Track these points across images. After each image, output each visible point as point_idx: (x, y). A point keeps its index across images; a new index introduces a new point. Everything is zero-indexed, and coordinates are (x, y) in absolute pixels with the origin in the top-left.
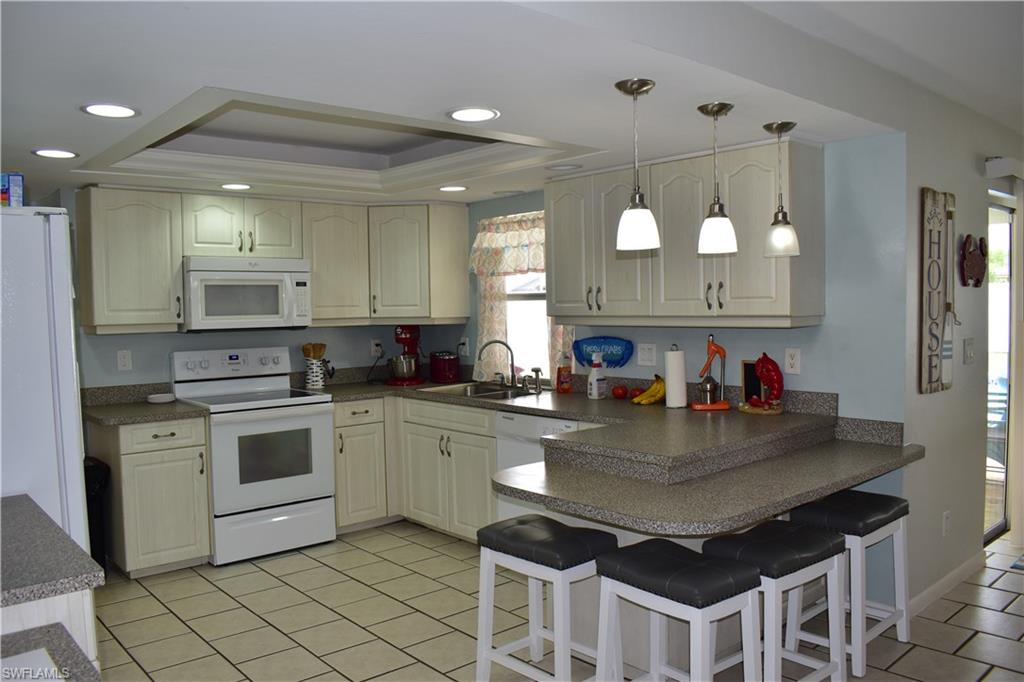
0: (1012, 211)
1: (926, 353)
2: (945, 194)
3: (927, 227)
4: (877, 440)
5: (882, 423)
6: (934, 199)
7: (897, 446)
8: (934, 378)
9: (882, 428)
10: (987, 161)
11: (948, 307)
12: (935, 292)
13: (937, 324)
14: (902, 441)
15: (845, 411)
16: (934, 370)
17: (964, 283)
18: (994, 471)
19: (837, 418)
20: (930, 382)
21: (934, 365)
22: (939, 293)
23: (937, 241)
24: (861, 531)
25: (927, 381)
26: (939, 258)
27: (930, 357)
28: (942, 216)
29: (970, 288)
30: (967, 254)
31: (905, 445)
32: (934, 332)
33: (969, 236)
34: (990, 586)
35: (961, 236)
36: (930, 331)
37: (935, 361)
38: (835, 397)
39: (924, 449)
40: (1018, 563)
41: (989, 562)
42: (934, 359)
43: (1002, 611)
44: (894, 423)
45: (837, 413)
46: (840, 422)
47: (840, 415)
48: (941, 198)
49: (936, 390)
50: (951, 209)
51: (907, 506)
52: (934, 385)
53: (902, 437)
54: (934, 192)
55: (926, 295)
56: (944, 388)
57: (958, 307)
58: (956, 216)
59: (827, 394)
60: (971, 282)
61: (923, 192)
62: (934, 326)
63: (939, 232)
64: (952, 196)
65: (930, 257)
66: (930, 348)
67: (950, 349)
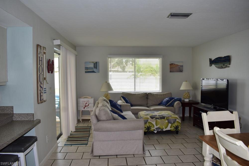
0: (59, 54)
1: (39, 92)
2: (43, 47)
3: (39, 56)
4: (26, 119)
5: (27, 114)
6: (40, 48)
7: (32, 121)
8: (42, 99)
9: (28, 115)
10: (54, 40)
11: (45, 79)
12: (41, 74)
13: (42, 84)
14: (34, 119)
15: (16, 111)
16: (41, 97)
17: (49, 72)
18: (58, 119)
19: (13, 114)
20: (41, 100)
21: (41, 95)
22: (42, 75)
23: (41, 60)
24: (23, 151)
25: (40, 100)
26: (42, 65)
27: (40, 93)
28: (42, 53)
29: (50, 74)
30: (49, 65)
31: (35, 120)
32: (41, 86)
33: (49, 59)
34: (60, 152)
35: (48, 59)
36: (40, 85)
37: (42, 94)
38: (12, 107)
39: (40, 120)
40: (66, 144)
41: (59, 145)
42: (41, 94)
43: (64, 159)
44: (31, 114)
45: (13, 112)
46: (14, 115)
47: (14, 113)
48: (42, 48)
49: (42, 102)
50: (45, 51)
51: (37, 138)
52: (42, 101)
53: (34, 118)
54: (40, 46)
55: (38, 75)
56: (45, 101)
57: (47, 79)
58: (46, 53)
59: (10, 107)
60: (50, 72)
61: (38, 46)
62: (41, 84)
63: (42, 58)
64: (45, 48)
65: (39, 64)
66: (40, 91)
67: (46, 91)
